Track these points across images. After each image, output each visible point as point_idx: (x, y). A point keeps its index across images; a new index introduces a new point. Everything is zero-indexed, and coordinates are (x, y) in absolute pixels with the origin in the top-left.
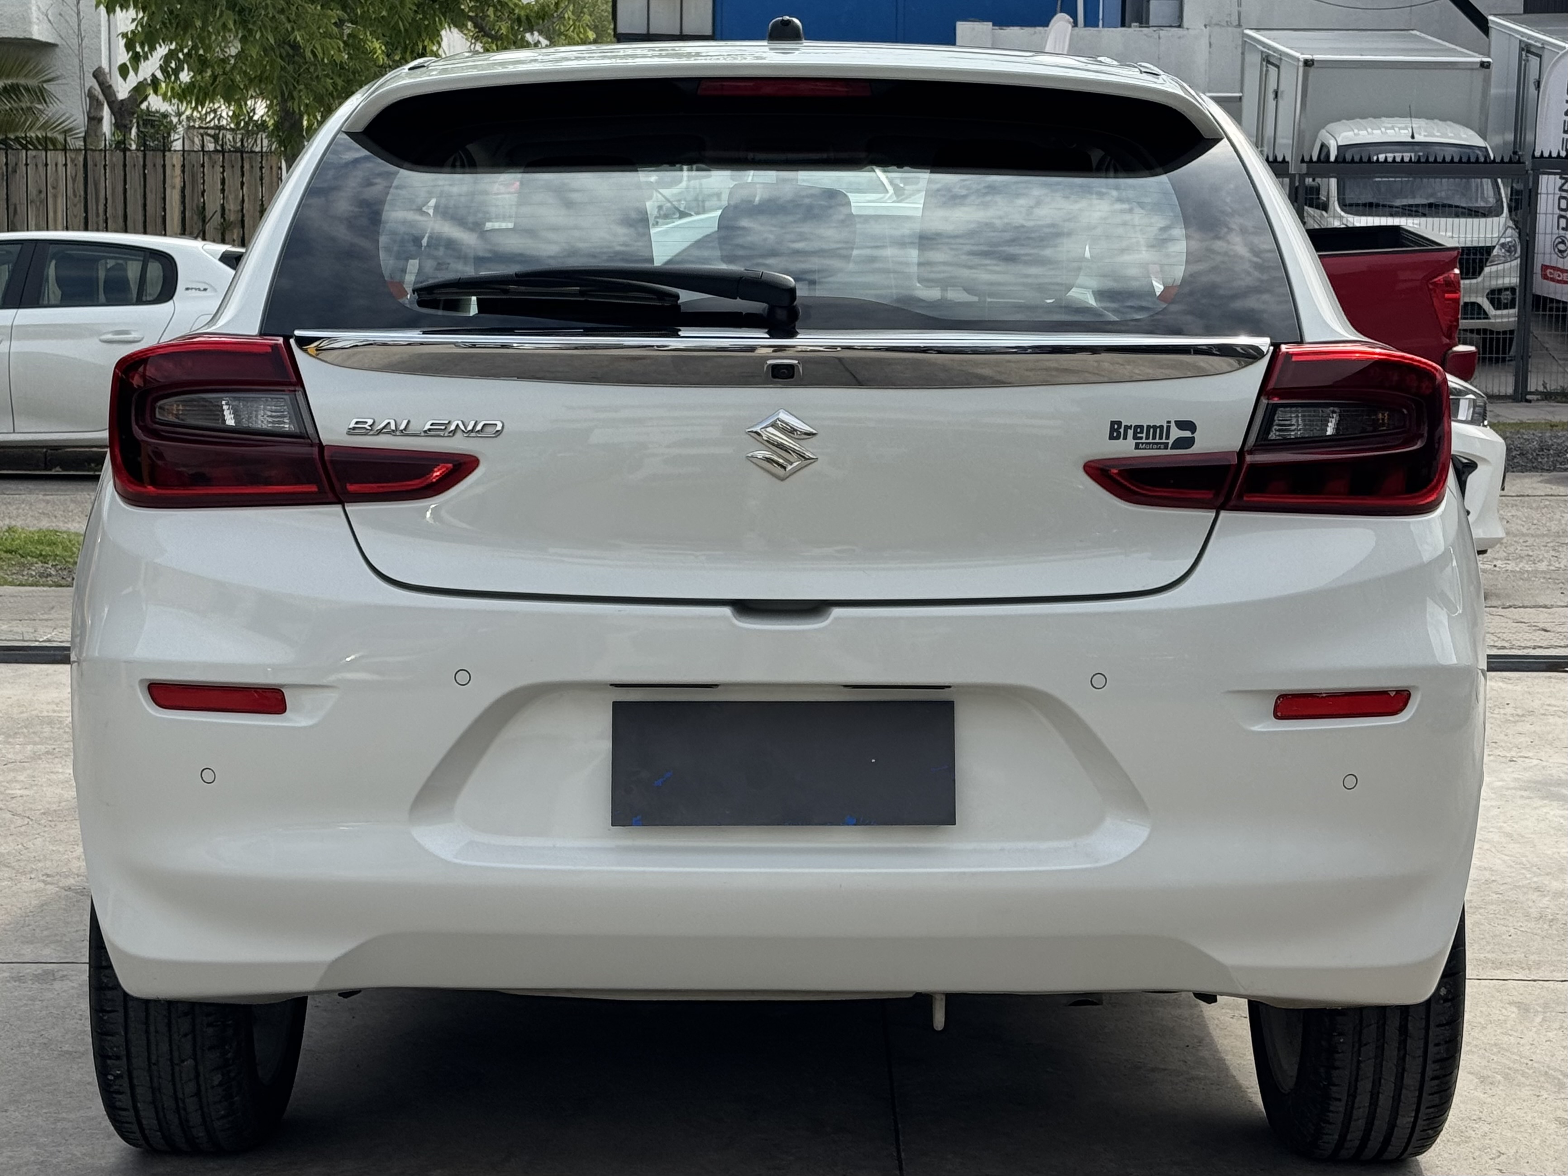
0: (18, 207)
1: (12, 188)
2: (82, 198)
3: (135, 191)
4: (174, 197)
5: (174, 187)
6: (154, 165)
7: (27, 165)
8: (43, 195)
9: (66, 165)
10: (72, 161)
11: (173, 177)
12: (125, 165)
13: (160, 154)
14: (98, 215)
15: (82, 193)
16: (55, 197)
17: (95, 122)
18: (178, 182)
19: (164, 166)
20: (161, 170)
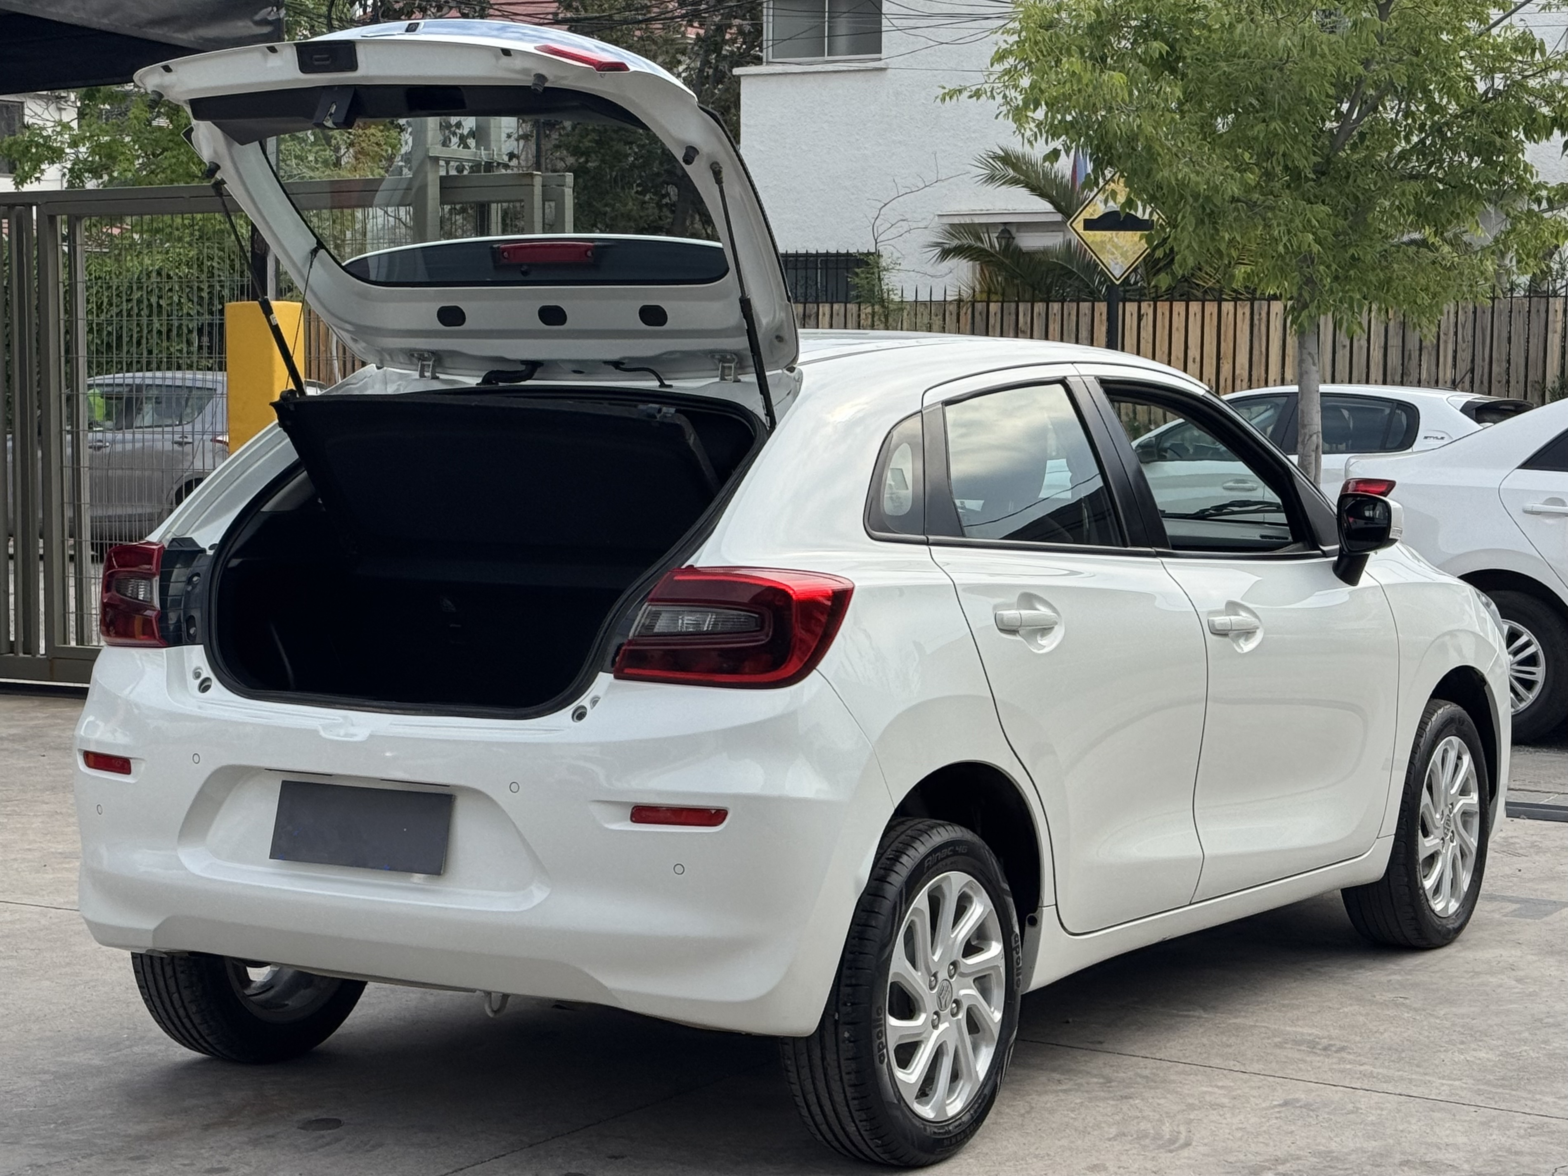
1: (1408, 336)
2: (1471, 344)
3: (1519, 336)
4: (1554, 341)
8: (1435, 345)
9: (1457, 313)
10: (1463, 308)
11: (1555, 322)
12: (1511, 312)
13: (1544, 300)
14: (1483, 360)
15: (1471, 339)
16: (1446, 342)
18: (1559, 326)
19: (1547, 311)
20: (1543, 315)
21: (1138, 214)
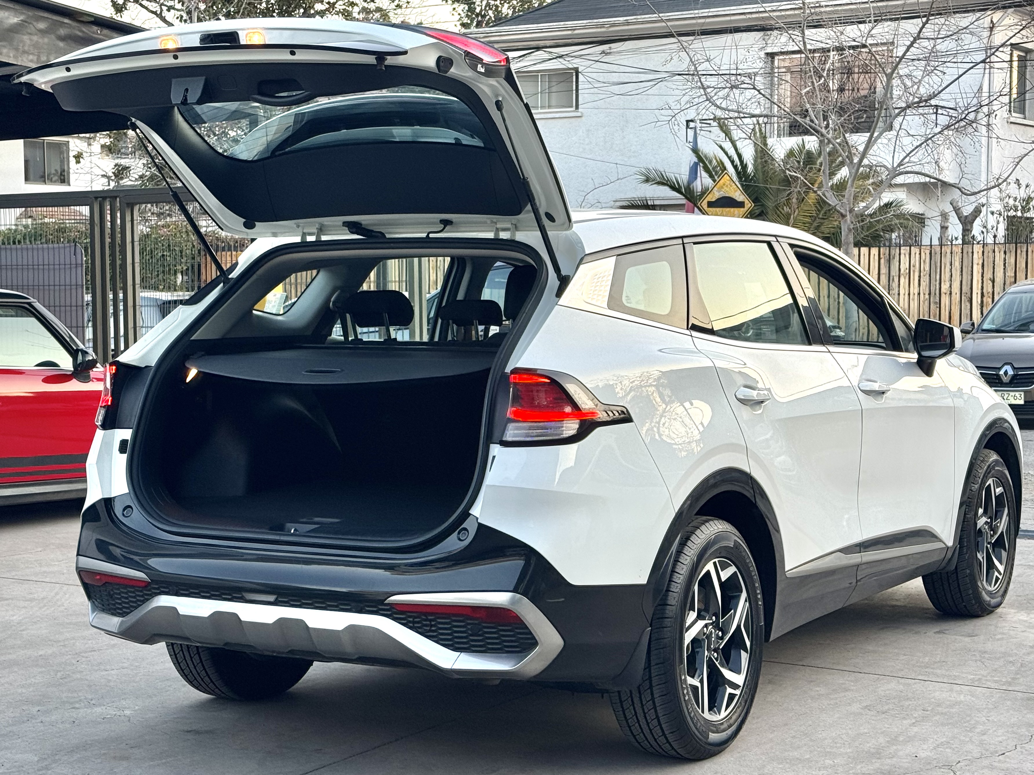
0: (895, 277)
1: (892, 267)
2: (928, 272)
3: (957, 267)
4: (977, 269)
5: (978, 264)
6: (968, 252)
7: (900, 254)
8: (907, 271)
9: (920, 254)
10: (924, 252)
13: (970, 246)
14: (936, 281)
16: (914, 271)
17: (944, 229)
19: (973, 252)
20: (971, 255)
21: (737, 199)
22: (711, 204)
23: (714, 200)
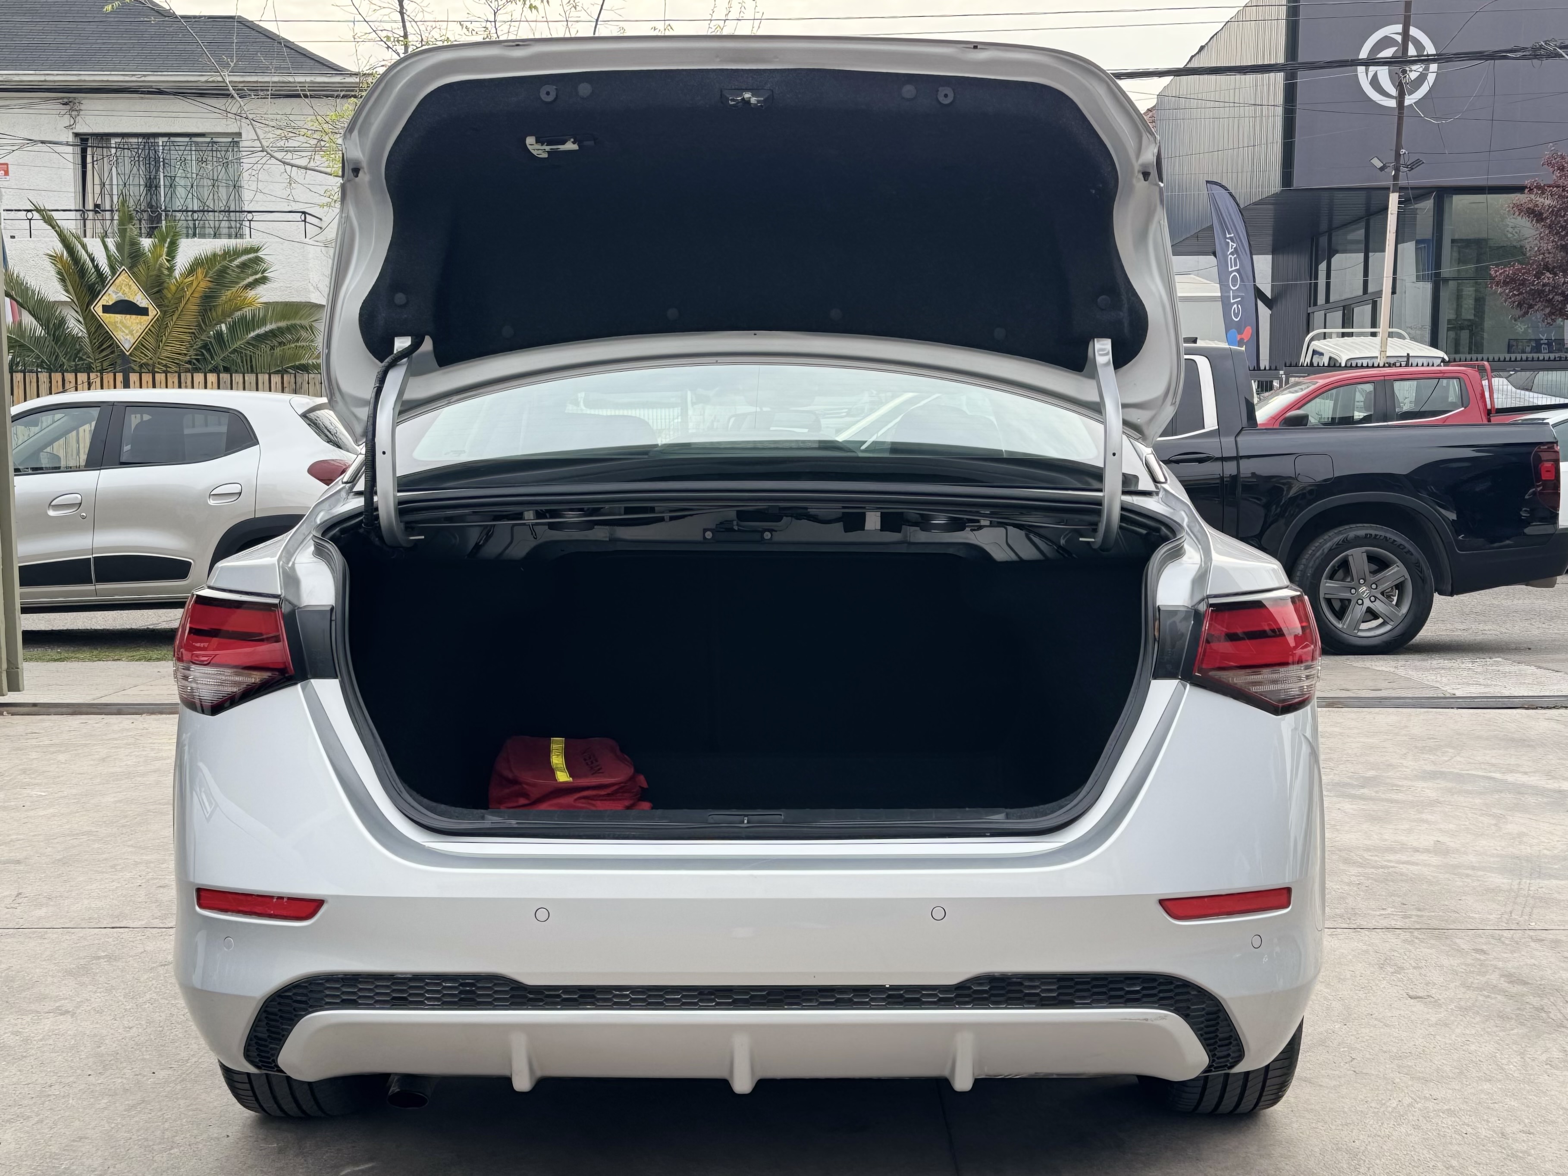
21: (138, 303)
22: (106, 309)
23: (111, 303)
